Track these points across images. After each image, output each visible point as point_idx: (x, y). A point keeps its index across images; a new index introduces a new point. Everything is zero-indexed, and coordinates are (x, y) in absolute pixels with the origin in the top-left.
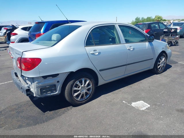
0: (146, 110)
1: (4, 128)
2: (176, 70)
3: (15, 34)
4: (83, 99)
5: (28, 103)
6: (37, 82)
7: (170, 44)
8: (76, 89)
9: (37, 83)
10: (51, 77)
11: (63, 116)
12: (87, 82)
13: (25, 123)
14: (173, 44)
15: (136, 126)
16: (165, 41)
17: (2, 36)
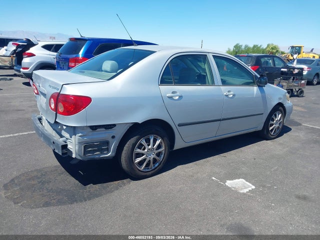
0: (249, 194)
1: (21, 205)
2: (297, 136)
3: (31, 55)
4: (148, 169)
5: (56, 170)
6: (80, 134)
7: (291, 93)
8: (139, 151)
9: (80, 136)
10: (104, 129)
11: (116, 193)
12: (158, 142)
13: (54, 199)
14: (296, 94)
15: (233, 215)
16: (282, 87)
17: (8, 56)
